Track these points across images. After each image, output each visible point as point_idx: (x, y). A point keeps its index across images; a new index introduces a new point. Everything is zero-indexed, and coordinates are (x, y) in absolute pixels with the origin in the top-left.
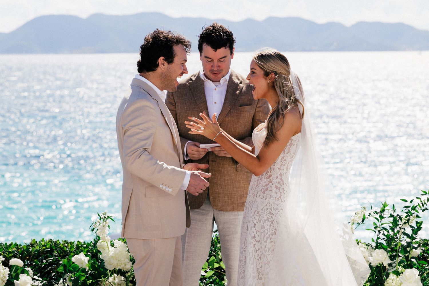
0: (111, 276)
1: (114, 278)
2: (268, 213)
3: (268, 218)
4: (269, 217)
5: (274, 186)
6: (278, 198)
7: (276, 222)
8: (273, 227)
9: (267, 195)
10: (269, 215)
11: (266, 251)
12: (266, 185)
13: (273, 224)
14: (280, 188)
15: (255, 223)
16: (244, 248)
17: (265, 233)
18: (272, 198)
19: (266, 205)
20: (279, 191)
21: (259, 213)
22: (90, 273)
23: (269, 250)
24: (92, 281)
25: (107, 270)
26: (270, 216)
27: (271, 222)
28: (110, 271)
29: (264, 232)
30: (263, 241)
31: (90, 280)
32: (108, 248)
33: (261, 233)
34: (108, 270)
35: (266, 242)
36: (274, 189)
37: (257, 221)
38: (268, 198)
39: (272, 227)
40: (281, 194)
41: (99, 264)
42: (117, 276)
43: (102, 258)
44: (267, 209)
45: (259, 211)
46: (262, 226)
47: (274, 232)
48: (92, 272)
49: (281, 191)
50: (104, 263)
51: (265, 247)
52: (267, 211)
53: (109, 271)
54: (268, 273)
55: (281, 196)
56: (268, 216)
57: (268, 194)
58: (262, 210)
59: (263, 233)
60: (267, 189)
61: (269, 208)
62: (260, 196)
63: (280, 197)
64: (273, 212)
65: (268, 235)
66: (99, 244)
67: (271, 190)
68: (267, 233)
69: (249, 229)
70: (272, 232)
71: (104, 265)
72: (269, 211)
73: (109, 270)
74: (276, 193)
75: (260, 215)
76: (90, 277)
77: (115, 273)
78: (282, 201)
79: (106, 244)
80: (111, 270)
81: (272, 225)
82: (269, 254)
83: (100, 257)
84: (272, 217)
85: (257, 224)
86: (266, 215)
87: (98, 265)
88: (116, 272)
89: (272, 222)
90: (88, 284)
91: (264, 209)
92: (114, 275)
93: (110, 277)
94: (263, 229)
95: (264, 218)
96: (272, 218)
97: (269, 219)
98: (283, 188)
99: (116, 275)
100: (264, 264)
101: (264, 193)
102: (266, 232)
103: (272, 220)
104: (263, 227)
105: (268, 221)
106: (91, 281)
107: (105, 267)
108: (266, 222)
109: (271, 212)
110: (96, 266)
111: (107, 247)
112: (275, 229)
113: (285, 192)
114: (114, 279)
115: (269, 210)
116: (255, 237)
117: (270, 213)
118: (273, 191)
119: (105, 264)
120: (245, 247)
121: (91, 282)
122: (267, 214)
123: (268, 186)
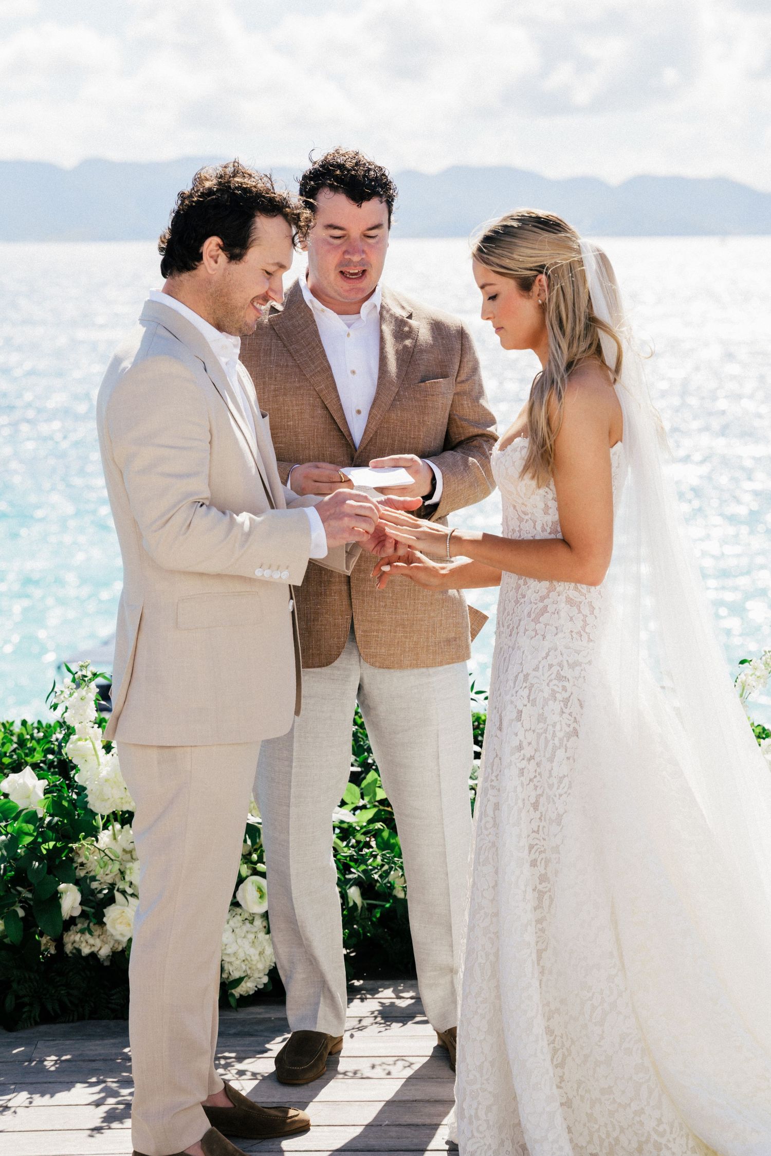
0: (105, 827)
1: (114, 834)
2: (553, 676)
3: (553, 690)
4: (555, 688)
5: (563, 598)
6: (579, 633)
7: (576, 701)
8: (570, 714)
9: (546, 625)
10: (555, 682)
11: (551, 786)
12: (542, 599)
13: (569, 707)
14: (580, 603)
15: (520, 707)
16: (492, 781)
17: (549, 737)
18: (560, 635)
19: (547, 655)
20: (580, 612)
21: (528, 679)
22: (50, 822)
23: (560, 782)
24: (55, 845)
25: (93, 814)
26: (560, 684)
27: (562, 704)
28: (102, 818)
29: (546, 731)
30: (544, 756)
31: (48, 842)
32: (96, 755)
33: (539, 736)
34: (97, 814)
35: (551, 760)
36: (563, 606)
37: (525, 702)
38: (548, 637)
39: (565, 716)
40: (584, 621)
41: (75, 796)
42: (122, 828)
43: (80, 783)
44: (551, 666)
45: (527, 675)
46: (539, 715)
47: (571, 729)
48: (56, 819)
49: (586, 611)
50: (87, 796)
51: (550, 776)
52: (550, 673)
53: (99, 818)
54: (558, 846)
55: (585, 624)
56: (555, 685)
57: (548, 624)
58: (536, 669)
59: (542, 733)
60: (545, 610)
61: (555, 662)
62: (526, 630)
63: (584, 628)
64: (566, 672)
65: (557, 740)
66: (71, 746)
67: (557, 612)
68: (554, 735)
69: (505, 724)
70: (568, 730)
71: (87, 802)
72: (555, 673)
73: (101, 815)
74: (571, 619)
75: (532, 685)
76: (50, 834)
77: (116, 820)
78: (590, 640)
79: (91, 745)
80: (106, 814)
81: (565, 710)
82: (560, 795)
83: (76, 778)
84: (564, 689)
85: (525, 710)
86: (548, 685)
87: (71, 801)
88: (119, 818)
89: (566, 701)
90: (45, 852)
91: (541, 667)
92: (113, 826)
93: (103, 830)
94: (541, 725)
95: (542, 691)
96: (566, 691)
97: (558, 695)
98: (590, 604)
99: (118, 826)
100: (548, 822)
101: (536, 621)
102: (551, 732)
103: (566, 695)
104: (542, 718)
105: (555, 700)
106: (52, 844)
107: (90, 806)
108: (551, 702)
109: (562, 673)
110: (65, 804)
111: (94, 753)
112: (575, 721)
113: (596, 612)
114: (115, 837)
115: (555, 669)
116: (520, 748)
117: (560, 678)
118: (562, 614)
119: (89, 799)
120: (494, 778)
121: (51, 847)
122: (551, 681)
123: (546, 601)
